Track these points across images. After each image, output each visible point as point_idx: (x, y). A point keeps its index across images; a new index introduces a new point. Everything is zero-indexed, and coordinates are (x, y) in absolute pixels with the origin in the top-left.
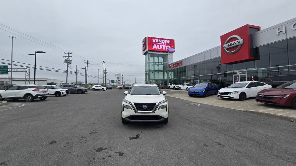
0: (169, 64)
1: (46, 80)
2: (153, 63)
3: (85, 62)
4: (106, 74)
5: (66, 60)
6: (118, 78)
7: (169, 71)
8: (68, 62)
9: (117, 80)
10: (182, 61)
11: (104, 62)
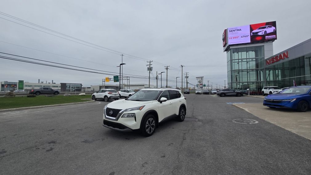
0: (266, 58)
1: (144, 86)
2: (238, 61)
3: (165, 68)
4: (187, 78)
5: (148, 68)
6: (200, 81)
7: (266, 69)
8: (150, 69)
9: (199, 84)
10: (287, 51)
11: (182, 66)
